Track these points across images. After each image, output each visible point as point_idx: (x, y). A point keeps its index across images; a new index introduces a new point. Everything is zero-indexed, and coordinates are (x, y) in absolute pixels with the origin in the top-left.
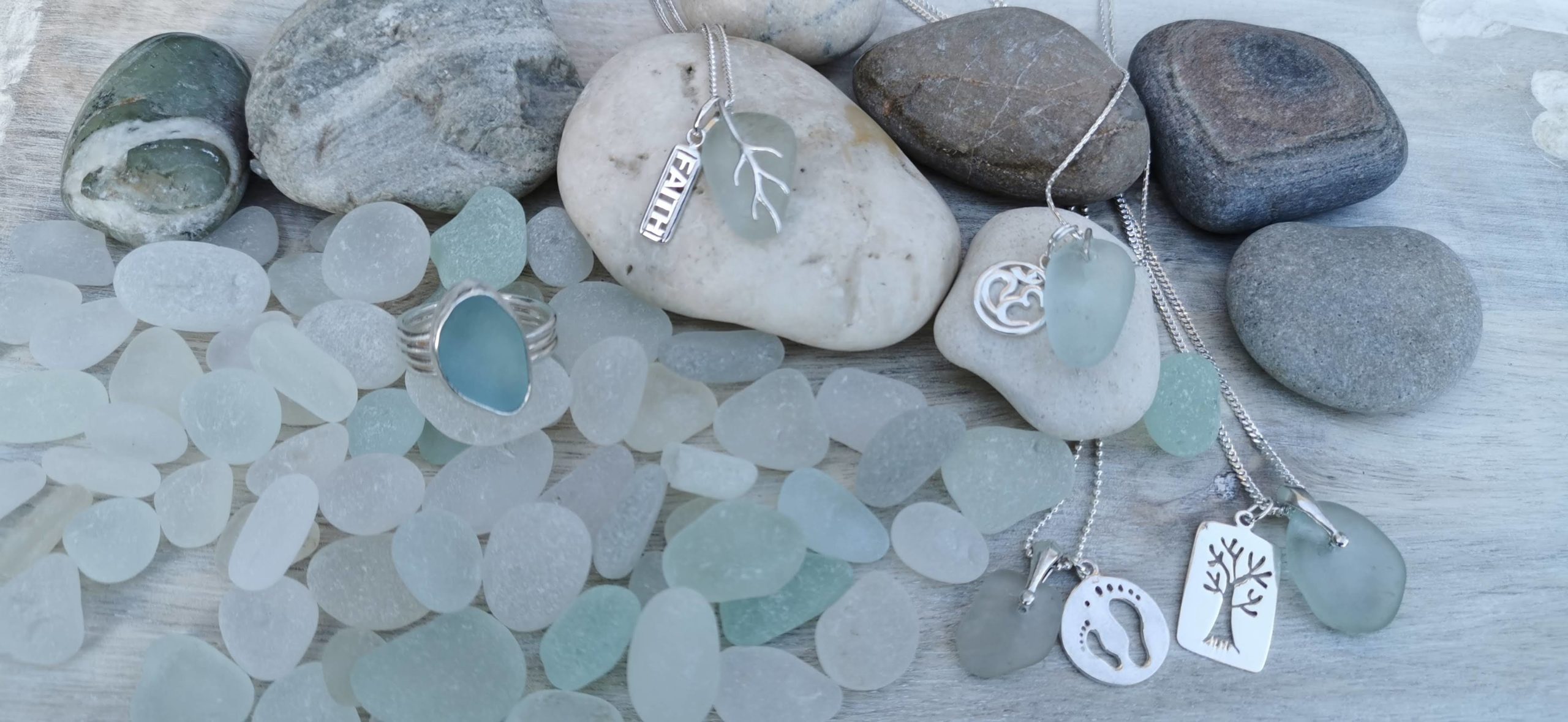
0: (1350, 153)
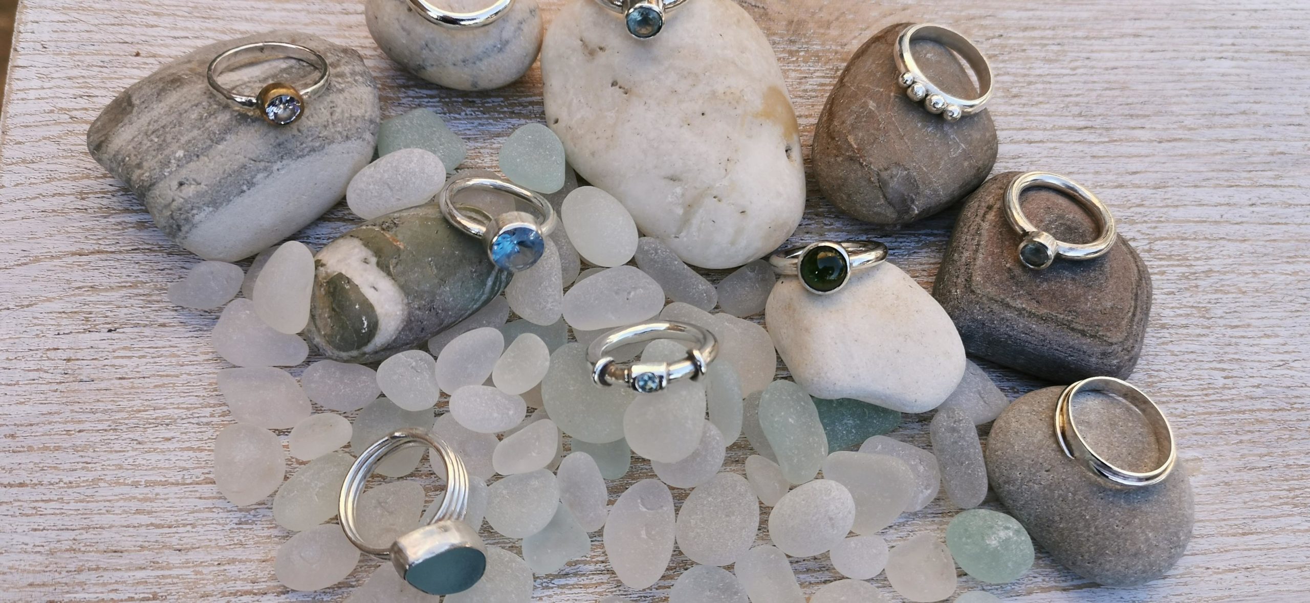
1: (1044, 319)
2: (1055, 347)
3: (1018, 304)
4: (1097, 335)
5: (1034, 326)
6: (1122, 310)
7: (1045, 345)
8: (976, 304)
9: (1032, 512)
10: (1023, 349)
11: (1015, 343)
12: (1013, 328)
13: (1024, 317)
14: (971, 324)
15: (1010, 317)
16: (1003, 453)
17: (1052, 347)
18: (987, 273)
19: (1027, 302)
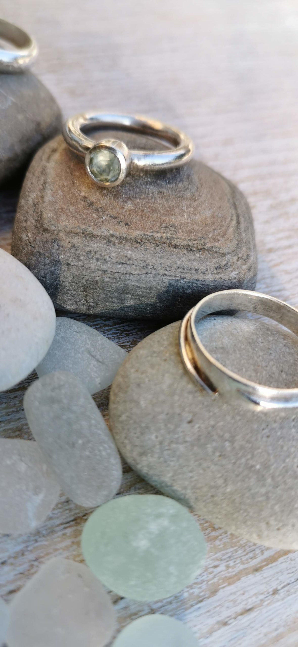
0: (179, 263)
1: (139, 242)
2: (162, 272)
3: (104, 231)
4: (205, 247)
5: (130, 252)
6: (224, 218)
7: (149, 272)
8: (53, 243)
9: (187, 483)
10: (125, 284)
11: (113, 278)
12: (105, 260)
13: (114, 244)
14: (53, 268)
15: (97, 247)
16: (128, 416)
17: (158, 272)
18: (60, 206)
19: (114, 226)
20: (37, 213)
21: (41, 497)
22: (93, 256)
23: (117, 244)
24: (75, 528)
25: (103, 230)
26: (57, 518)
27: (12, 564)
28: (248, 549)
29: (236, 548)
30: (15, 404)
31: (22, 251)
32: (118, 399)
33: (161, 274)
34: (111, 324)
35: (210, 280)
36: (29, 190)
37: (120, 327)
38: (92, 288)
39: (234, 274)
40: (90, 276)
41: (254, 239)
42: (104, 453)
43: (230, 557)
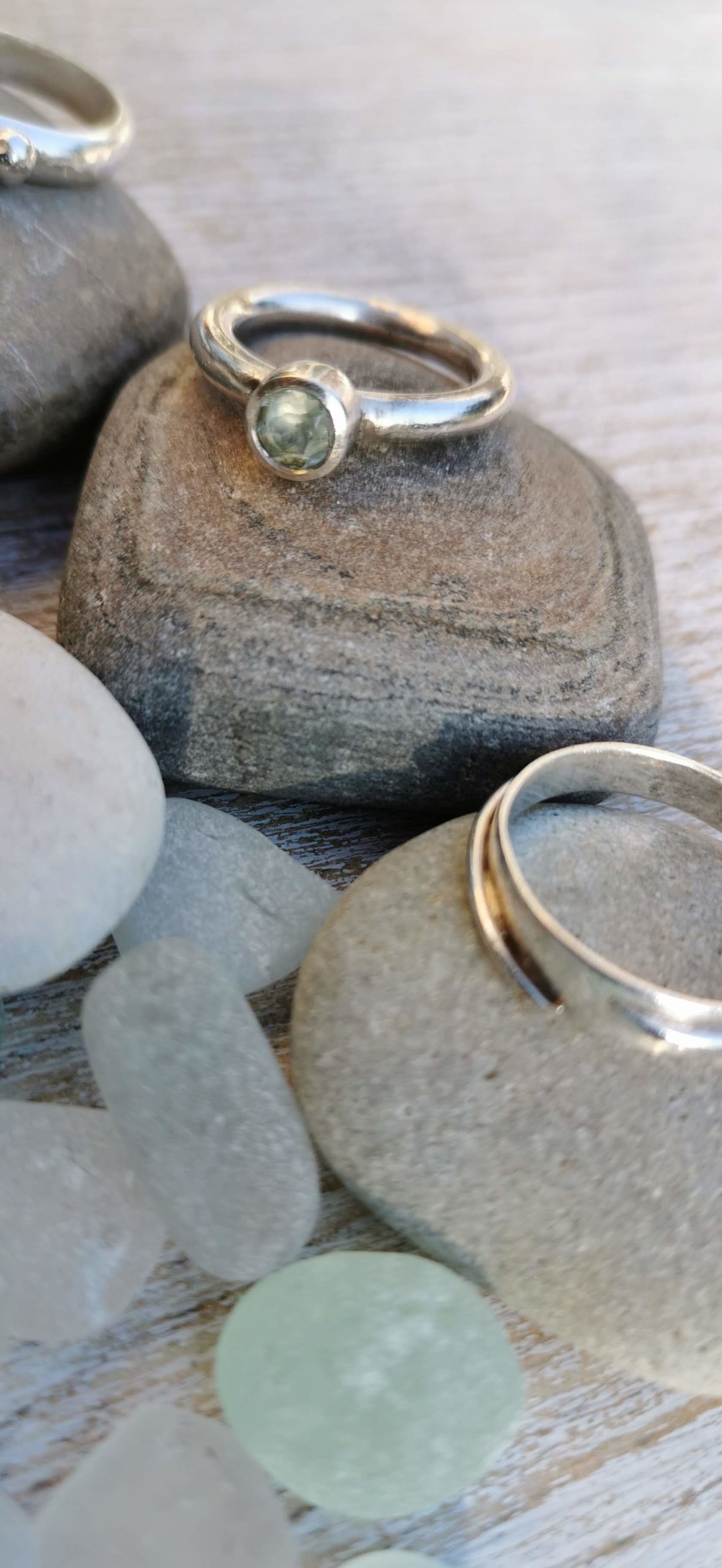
0: (470, 673)
1: (374, 619)
2: (428, 695)
3: (288, 590)
4: (537, 635)
5: (350, 645)
6: (583, 562)
7: (398, 694)
8: (163, 616)
9: (479, 1227)
10: (336, 723)
11: (309, 708)
12: (289, 662)
13: (313, 624)
14: (160, 680)
15: (271, 631)
16: (337, 1058)
17: (417, 695)
18: (181, 525)
19: (312, 579)
20: (124, 540)
21: (119, 1251)
22: (260, 653)
23: (320, 624)
24: (198, 1329)
25: (286, 585)
26: (157, 1303)
27: (43, 1416)
28: (624, 1391)
29: (594, 1386)
30: (58, 1013)
31: (85, 636)
32: (313, 1012)
33: (426, 699)
34: (297, 816)
35: (548, 716)
36: (103, 480)
37: (320, 824)
38: (256, 731)
39: (605, 703)
40: (251, 701)
41: (655, 615)
42: (277, 1148)
43: (578, 1409)
